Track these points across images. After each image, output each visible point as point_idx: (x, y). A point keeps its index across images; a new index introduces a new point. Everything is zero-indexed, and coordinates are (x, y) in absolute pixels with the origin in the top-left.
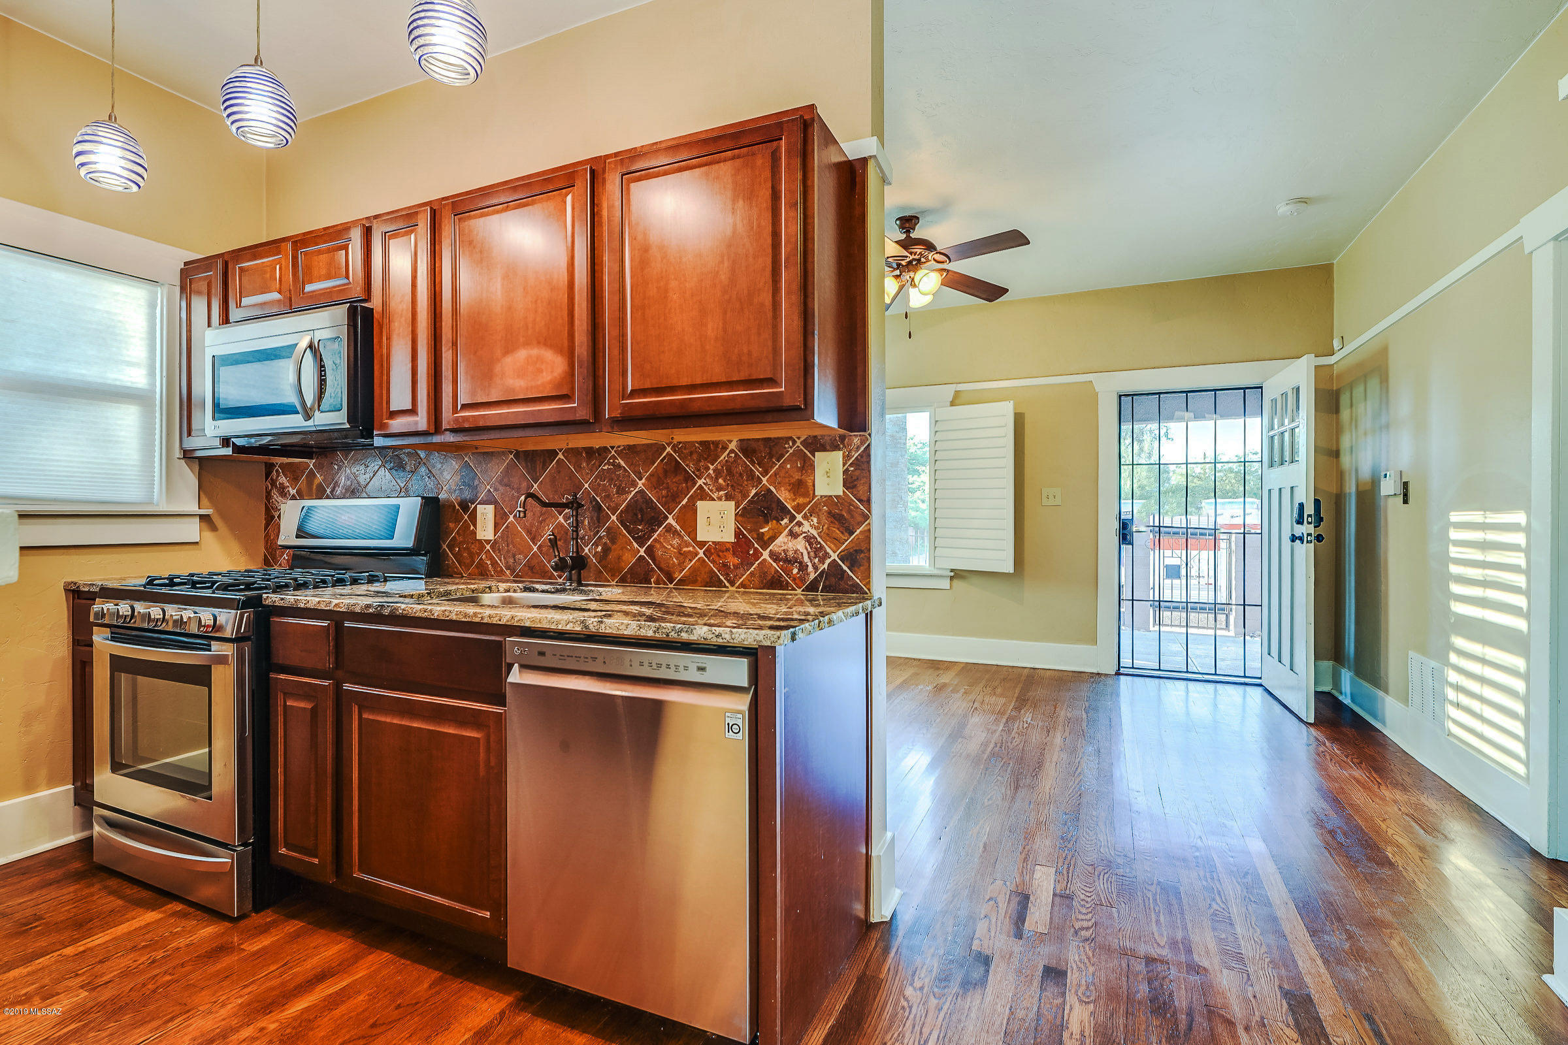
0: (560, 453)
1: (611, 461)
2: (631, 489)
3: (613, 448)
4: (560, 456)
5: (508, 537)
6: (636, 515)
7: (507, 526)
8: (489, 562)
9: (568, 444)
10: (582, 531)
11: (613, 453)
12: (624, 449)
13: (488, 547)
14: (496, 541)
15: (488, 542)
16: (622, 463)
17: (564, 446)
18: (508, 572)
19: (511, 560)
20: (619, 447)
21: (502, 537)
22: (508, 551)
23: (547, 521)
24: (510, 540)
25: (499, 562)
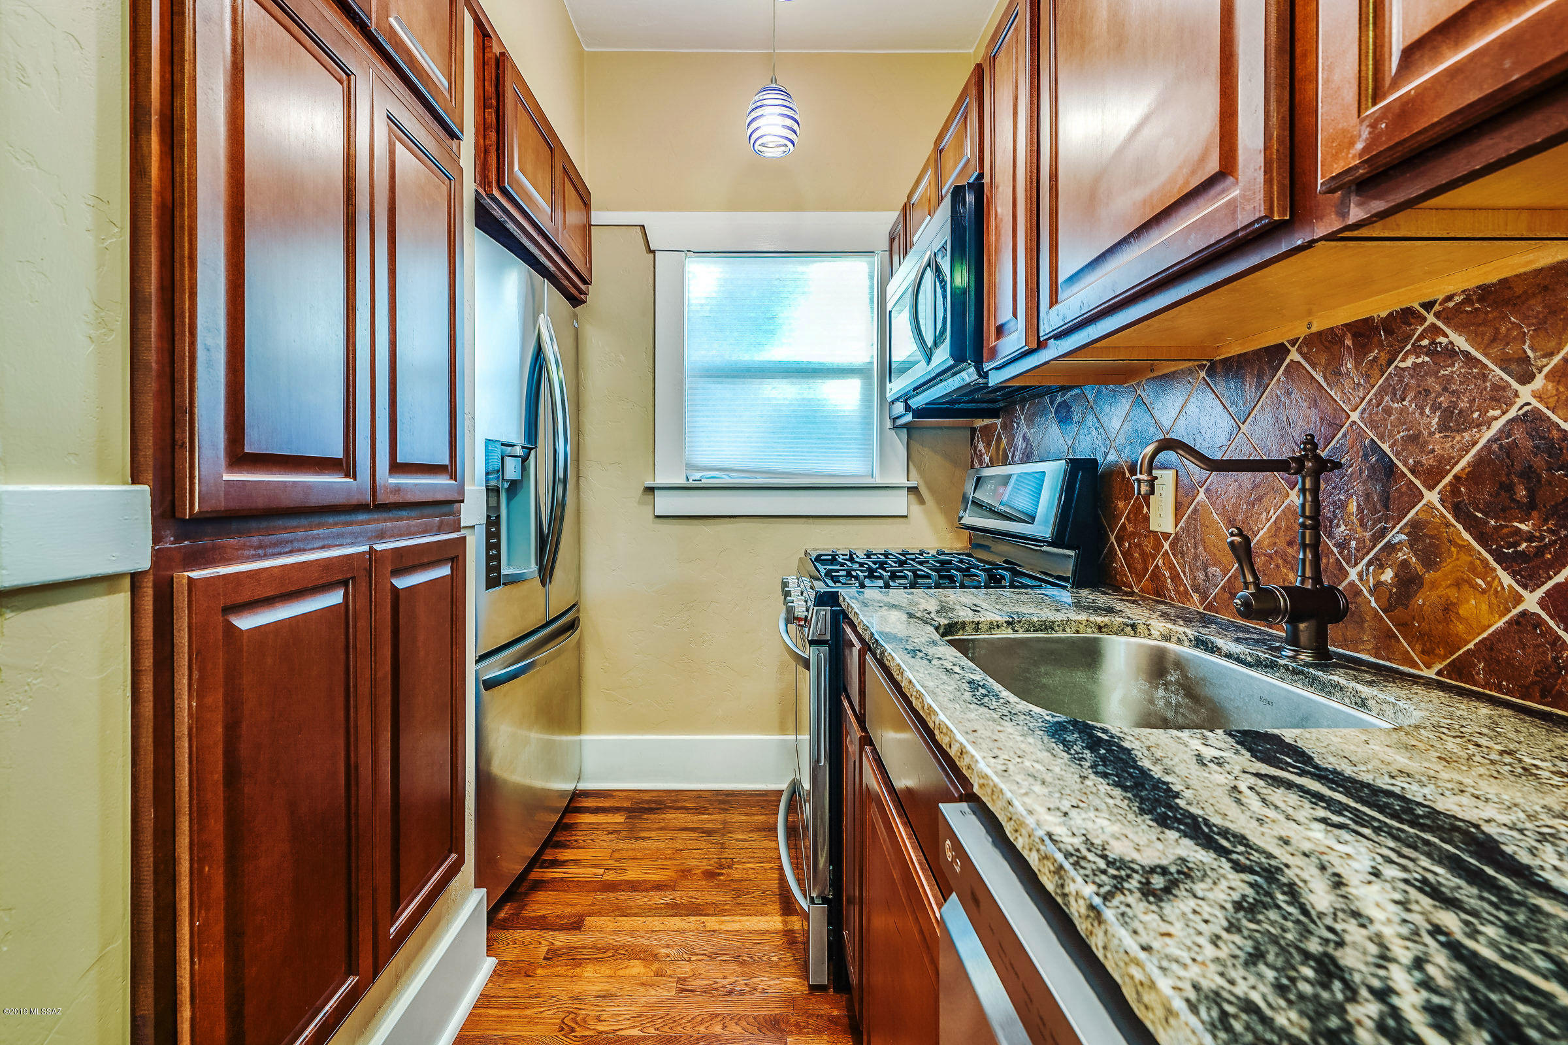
0: (1293, 350)
1: (1425, 342)
2: (1491, 413)
3: (1428, 306)
4: (1294, 356)
5: (1196, 529)
6: (1509, 488)
7: (1195, 510)
8: (1167, 574)
9: (1309, 326)
10: (1343, 528)
11: (1431, 319)
12: (1468, 300)
13: (1166, 546)
14: (1177, 538)
15: (1166, 536)
16: (1461, 342)
17: (1301, 332)
18: (1196, 597)
19: (1201, 575)
20: (1450, 298)
21: (1184, 529)
22: (1196, 557)
23: (1266, 501)
24: (1198, 537)
25: (1182, 574)
